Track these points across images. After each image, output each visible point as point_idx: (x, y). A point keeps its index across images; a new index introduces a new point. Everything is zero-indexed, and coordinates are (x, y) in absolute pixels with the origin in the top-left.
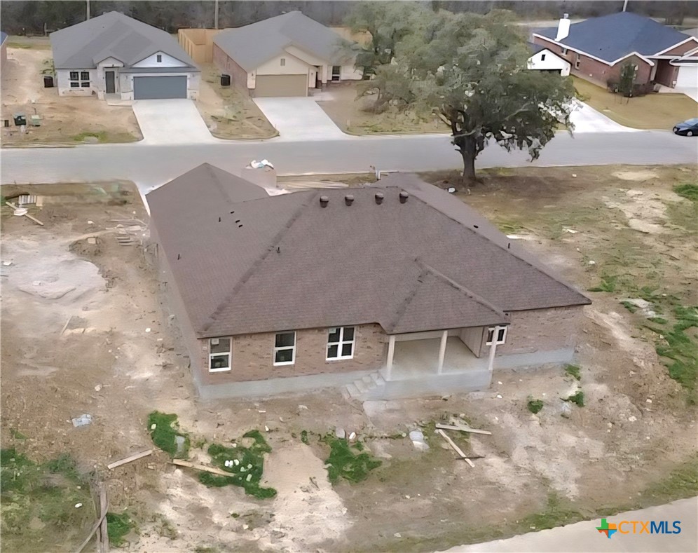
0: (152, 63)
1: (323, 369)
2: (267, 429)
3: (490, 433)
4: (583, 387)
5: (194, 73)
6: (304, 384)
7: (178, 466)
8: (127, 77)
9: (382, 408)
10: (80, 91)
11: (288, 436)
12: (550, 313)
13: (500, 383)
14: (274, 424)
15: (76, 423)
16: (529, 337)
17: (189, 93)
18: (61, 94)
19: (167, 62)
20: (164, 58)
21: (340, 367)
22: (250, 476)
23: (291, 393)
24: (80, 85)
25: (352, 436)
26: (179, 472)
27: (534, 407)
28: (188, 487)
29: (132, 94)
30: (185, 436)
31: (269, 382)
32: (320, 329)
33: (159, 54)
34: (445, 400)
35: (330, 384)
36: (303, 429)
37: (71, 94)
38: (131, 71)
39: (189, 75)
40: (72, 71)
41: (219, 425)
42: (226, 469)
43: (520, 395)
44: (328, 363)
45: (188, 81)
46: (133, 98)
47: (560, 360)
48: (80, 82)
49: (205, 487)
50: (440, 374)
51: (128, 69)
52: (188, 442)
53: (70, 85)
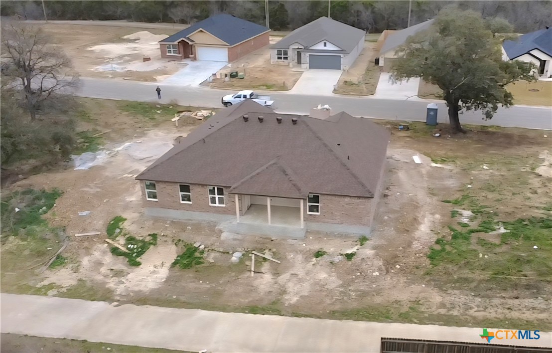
0: (320, 47)
1: (209, 210)
2: (162, 234)
3: (279, 262)
4: (360, 250)
5: (345, 55)
6: (198, 216)
7: (108, 243)
8: (305, 55)
9: (231, 237)
10: (282, 62)
11: (170, 241)
12: (347, 200)
13: (311, 238)
14: (168, 233)
15: (80, 214)
16: (336, 214)
17: (342, 67)
18: (272, 63)
19: (330, 47)
20: (328, 44)
21: (218, 211)
22: (135, 254)
23: (190, 220)
24: (283, 58)
25: (202, 247)
26: (106, 245)
27: (319, 254)
28: (104, 253)
29: (308, 65)
30: (121, 229)
31: (179, 212)
32: (203, 185)
33: (325, 41)
34: (272, 240)
35: (213, 220)
36: (180, 238)
37: (277, 63)
38: (307, 51)
39: (342, 55)
40: (278, 50)
41: (142, 228)
42: (128, 249)
43: (316, 247)
44: (211, 206)
45: (342, 59)
46: (308, 67)
47: (361, 233)
48: (283, 56)
49: (111, 254)
50: (269, 224)
51: (307, 49)
52: (121, 232)
53: (277, 58)
